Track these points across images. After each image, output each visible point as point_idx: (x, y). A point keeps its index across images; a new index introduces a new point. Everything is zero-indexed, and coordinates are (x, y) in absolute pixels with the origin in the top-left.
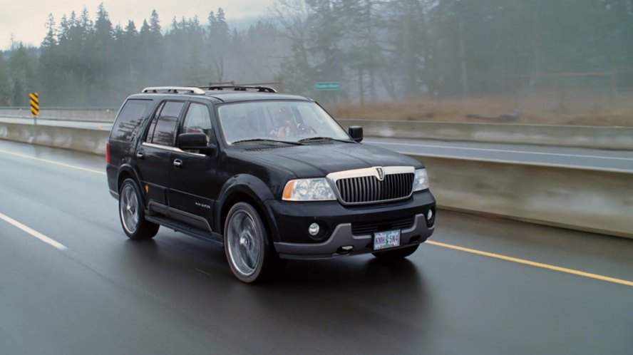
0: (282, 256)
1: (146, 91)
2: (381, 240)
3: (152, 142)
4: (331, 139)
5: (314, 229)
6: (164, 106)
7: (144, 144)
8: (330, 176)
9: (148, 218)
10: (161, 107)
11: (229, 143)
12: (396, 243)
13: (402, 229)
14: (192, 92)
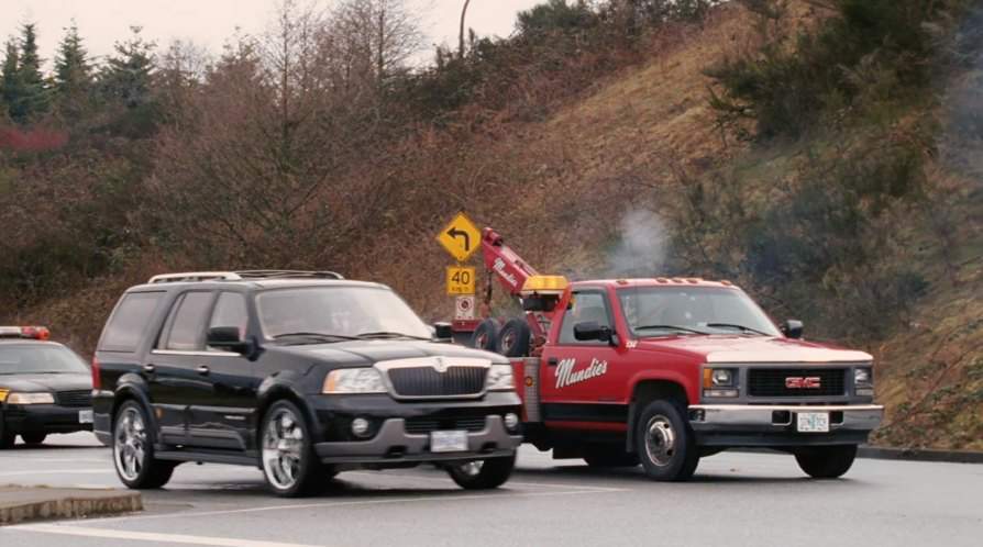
0: (327, 460)
1: (156, 281)
2: (442, 441)
3: (167, 349)
4: (401, 335)
5: (360, 425)
6: (183, 300)
7: (155, 351)
8: (377, 365)
9: (158, 455)
10: (180, 300)
11: (268, 337)
12: (462, 447)
13: (471, 430)
14: (223, 278)
